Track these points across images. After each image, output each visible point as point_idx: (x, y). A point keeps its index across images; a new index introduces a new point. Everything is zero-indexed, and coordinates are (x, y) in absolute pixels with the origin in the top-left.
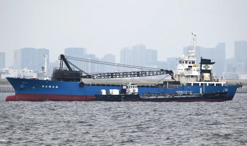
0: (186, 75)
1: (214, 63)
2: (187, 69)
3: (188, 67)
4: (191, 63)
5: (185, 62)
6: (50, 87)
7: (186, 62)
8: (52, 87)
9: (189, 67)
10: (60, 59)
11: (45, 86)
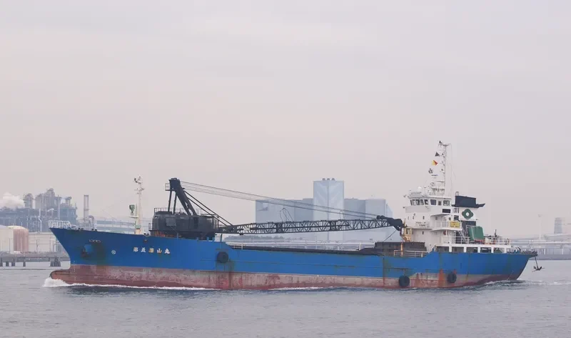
0: (434, 229)
1: (482, 205)
2: (437, 217)
3: (441, 213)
4: (442, 203)
5: (429, 202)
6: (152, 250)
7: (433, 202)
8: (155, 251)
9: (444, 211)
10: (169, 189)
11: (140, 249)
